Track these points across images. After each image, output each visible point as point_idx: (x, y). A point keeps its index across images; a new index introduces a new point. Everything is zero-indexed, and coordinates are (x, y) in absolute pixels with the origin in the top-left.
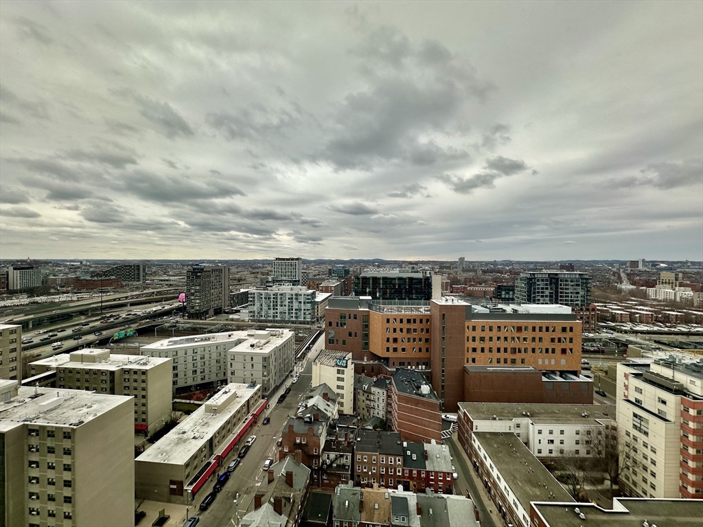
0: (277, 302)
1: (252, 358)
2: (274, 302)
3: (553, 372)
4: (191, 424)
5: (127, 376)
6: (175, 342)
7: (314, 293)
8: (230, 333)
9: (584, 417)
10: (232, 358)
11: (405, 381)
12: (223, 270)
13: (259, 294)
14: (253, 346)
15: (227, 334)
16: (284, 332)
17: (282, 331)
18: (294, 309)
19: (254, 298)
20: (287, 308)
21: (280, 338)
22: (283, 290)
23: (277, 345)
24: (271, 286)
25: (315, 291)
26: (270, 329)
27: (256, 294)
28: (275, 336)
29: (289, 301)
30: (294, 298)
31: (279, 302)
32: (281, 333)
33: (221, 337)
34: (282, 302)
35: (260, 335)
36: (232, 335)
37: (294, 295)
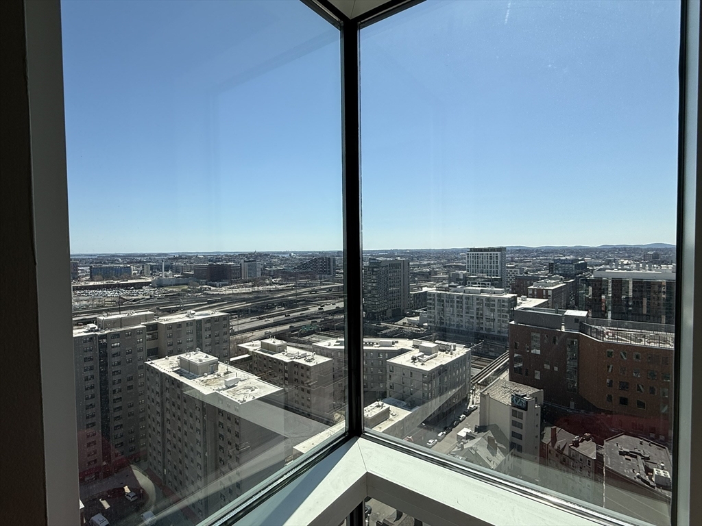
0: (461, 307)
1: (411, 373)
6: (342, 343)
8: (395, 340)
10: (391, 369)
11: (627, 454)
12: (402, 265)
13: (439, 295)
14: (414, 359)
15: (391, 340)
16: (457, 348)
17: (455, 346)
18: (484, 319)
19: (434, 300)
20: (475, 316)
21: (449, 354)
22: (469, 293)
23: (444, 363)
24: (455, 287)
25: (516, 295)
26: (439, 342)
27: (436, 295)
28: (444, 351)
29: (478, 307)
30: (484, 305)
31: (464, 307)
32: (452, 348)
33: (384, 344)
34: (468, 308)
35: (425, 347)
36: (397, 342)
37: (484, 300)
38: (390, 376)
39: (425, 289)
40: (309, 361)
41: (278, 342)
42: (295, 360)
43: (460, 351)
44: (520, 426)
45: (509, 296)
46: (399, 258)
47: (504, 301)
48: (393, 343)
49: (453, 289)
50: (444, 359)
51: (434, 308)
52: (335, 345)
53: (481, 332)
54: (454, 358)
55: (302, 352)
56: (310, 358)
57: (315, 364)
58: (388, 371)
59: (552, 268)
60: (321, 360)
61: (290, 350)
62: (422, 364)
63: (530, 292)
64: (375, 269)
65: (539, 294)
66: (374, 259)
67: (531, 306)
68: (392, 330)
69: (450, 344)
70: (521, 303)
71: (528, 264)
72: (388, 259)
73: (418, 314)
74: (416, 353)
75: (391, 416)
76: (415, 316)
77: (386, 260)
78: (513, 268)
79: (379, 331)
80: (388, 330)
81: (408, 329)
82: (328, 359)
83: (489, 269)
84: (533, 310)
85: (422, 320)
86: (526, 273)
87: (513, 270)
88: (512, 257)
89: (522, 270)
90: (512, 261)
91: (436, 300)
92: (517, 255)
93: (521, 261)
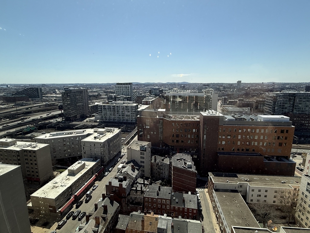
0: (115, 111)
1: (95, 145)
2: (113, 111)
3: (273, 157)
4: (61, 179)
5: (26, 153)
6: (54, 135)
7: (137, 106)
8: (84, 130)
9: (283, 183)
10: (84, 144)
11: (179, 159)
12: (83, 91)
13: (104, 106)
14: (95, 138)
15: (82, 130)
16: (115, 130)
17: (114, 129)
18: (125, 115)
19: (101, 108)
20: (121, 115)
21: (112, 133)
22: (118, 104)
23: (110, 138)
24: (111, 101)
25: (138, 104)
26: (107, 128)
27: (102, 106)
28: (109, 132)
29: (122, 110)
30: (125, 109)
31: (116, 111)
32: (113, 130)
33: (79, 132)
34: (118, 111)
35: (100, 131)
36: (85, 131)
37: (125, 107)
38: (84, 148)
39: (96, 104)
40: (34, 147)
41: (9, 140)
42: (24, 148)
43: (117, 131)
44: (143, 158)
45: (135, 104)
46: (81, 88)
47: (133, 107)
48: (83, 132)
49: (110, 103)
50: (109, 135)
51: (102, 113)
52: (49, 137)
53: (124, 121)
54: (114, 134)
55: (28, 143)
56: (35, 146)
57: (39, 148)
58: (82, 145)
59: (150, 92)
60: (42, 146)
61: (19, 143)
62: (100, 140)
63: (143, 102)
64: (69, 94)
65: (146, 103)
66: (67, 89)
67: (144, 109)
68: (81, 125)
69: (112, 128)
70: (140, 107)
71: (141, 90)
72: (76, 89)
73: (94, 116)
74: (96, 135)
75: (86, 167)
76: (92, 117)
77: (74, 89)
78: (135, 92)
79: (74, 126)
80: (79, 125)
81: (90, 124)
82: (46, 145)
83: (125, 93)
84: (145, 110)
85: (96, 119)
86: (141, 94)
87: (135, 93)
88: (134, 87)
89: (139, 93)
90: (135, 89)
91: (103, 108)
92: (136, 86)
93: (138, 89)
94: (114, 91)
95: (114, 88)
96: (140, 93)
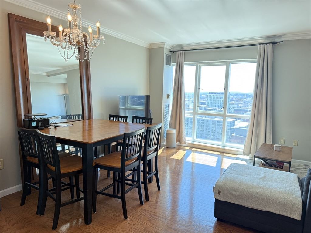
0: (203, 126)
7: (234, 122)
18: (216, 133)
29: (213, 126)
30: (217, 124)
31: (205, 126)
34: (207, 126)
37: (217, 122)
67: (244, 126)
78: (233, 104)
88: (232, 98)
91: (189, 121)
92: (235, 97)
93: (237, 100)
94: (204, 102)
95: (205, 98)
96: (240, 105)
